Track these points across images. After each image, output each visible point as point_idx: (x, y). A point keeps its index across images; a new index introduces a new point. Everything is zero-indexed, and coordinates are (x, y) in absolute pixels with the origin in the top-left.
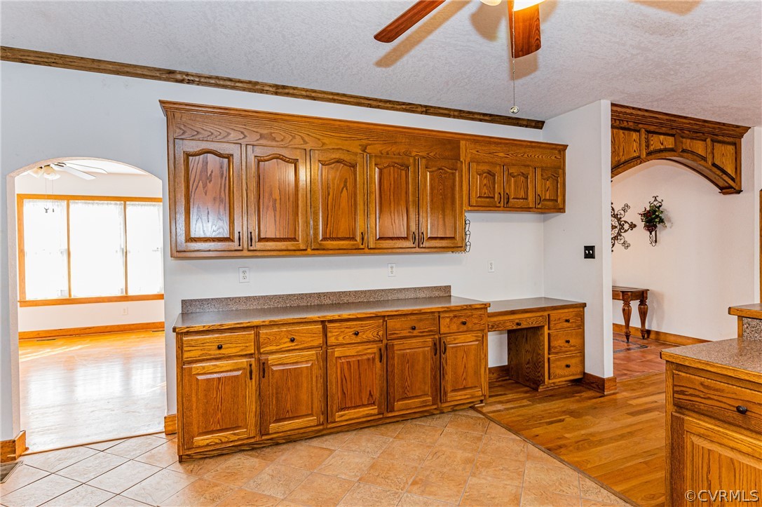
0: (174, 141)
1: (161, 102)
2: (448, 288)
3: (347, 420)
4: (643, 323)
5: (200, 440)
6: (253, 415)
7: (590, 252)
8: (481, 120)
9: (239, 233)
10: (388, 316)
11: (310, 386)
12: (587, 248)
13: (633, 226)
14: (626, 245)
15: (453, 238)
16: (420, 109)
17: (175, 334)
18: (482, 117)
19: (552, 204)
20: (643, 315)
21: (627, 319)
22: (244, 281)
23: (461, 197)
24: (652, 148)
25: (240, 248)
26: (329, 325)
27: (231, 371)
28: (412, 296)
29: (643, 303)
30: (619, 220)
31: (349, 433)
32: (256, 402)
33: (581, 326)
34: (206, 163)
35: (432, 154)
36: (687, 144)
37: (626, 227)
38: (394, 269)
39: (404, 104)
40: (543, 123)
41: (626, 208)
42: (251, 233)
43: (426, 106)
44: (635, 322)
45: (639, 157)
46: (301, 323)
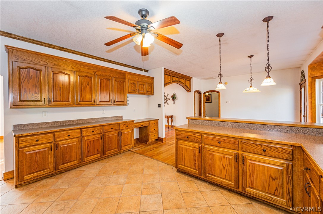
0: (13, 62)
1: (6, 46)
2: (122, 117)
3: (89, 160)
4: (172, 124)
5: (27, 177)
6: (52, 164)
7: (159, 106)
8: (131, 68)
9: (45, 99)
10: (104, 125)
11: (76, 151)
12: (159, 105)
13: (169, 99)
14: (168, 104)
15: (123, 102)
16: (113, 62)
17: (15, 137)
18: (131, 67)
19: (150, 93)
20: (172, 122)
21: (168, 123)
22: (45, 116)
23: (126, 90)
24: (173, 80)
25: (45, 104)
26: (83, 130)
27: (42, 149)
28: (111, 119)
29: (172, 119)
30: (166, 97)
31: (90, 164)
32: (53, 159)
33: (158, 125)
34: (29, 72)
35: (117, 76)
36: (181, 80)
37: (168, 99)
38: (104, 111)
39: (108, 60)
40: (148, 71)
41: (168, 95)
42: (50, 99)
43: (115, 62)
44: (170, 124)
45: (170, 82)
46: (72, 129)
